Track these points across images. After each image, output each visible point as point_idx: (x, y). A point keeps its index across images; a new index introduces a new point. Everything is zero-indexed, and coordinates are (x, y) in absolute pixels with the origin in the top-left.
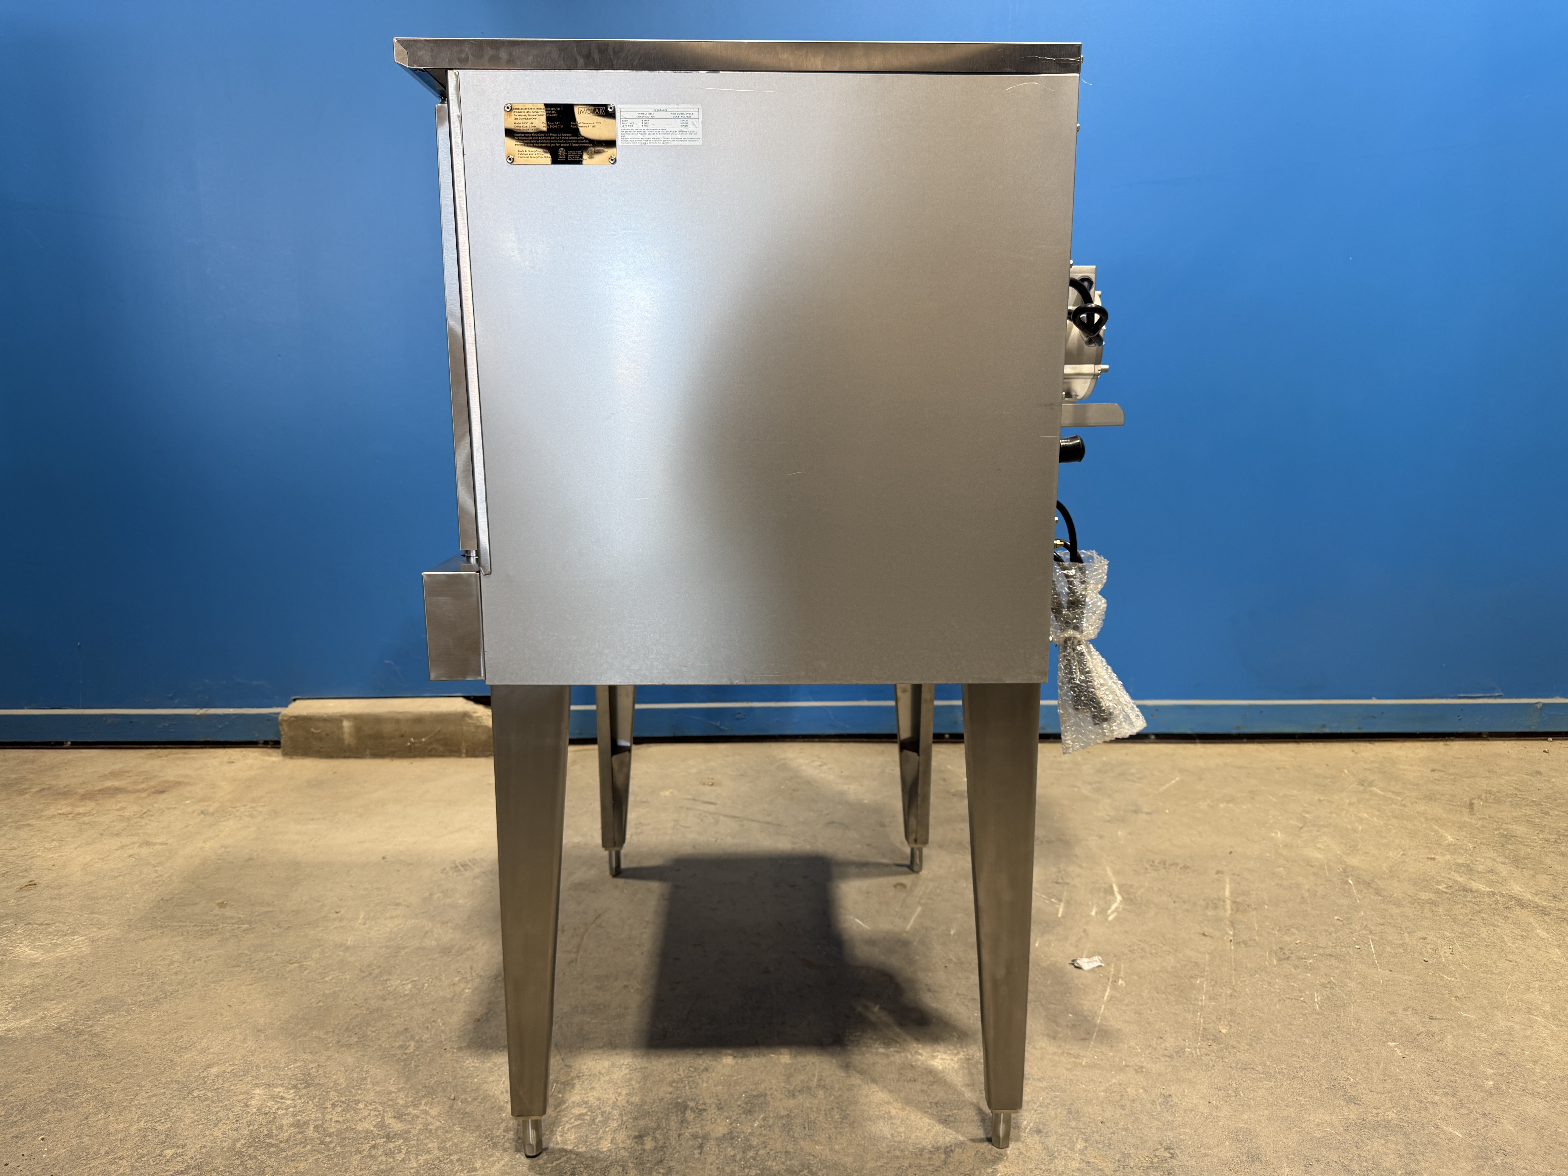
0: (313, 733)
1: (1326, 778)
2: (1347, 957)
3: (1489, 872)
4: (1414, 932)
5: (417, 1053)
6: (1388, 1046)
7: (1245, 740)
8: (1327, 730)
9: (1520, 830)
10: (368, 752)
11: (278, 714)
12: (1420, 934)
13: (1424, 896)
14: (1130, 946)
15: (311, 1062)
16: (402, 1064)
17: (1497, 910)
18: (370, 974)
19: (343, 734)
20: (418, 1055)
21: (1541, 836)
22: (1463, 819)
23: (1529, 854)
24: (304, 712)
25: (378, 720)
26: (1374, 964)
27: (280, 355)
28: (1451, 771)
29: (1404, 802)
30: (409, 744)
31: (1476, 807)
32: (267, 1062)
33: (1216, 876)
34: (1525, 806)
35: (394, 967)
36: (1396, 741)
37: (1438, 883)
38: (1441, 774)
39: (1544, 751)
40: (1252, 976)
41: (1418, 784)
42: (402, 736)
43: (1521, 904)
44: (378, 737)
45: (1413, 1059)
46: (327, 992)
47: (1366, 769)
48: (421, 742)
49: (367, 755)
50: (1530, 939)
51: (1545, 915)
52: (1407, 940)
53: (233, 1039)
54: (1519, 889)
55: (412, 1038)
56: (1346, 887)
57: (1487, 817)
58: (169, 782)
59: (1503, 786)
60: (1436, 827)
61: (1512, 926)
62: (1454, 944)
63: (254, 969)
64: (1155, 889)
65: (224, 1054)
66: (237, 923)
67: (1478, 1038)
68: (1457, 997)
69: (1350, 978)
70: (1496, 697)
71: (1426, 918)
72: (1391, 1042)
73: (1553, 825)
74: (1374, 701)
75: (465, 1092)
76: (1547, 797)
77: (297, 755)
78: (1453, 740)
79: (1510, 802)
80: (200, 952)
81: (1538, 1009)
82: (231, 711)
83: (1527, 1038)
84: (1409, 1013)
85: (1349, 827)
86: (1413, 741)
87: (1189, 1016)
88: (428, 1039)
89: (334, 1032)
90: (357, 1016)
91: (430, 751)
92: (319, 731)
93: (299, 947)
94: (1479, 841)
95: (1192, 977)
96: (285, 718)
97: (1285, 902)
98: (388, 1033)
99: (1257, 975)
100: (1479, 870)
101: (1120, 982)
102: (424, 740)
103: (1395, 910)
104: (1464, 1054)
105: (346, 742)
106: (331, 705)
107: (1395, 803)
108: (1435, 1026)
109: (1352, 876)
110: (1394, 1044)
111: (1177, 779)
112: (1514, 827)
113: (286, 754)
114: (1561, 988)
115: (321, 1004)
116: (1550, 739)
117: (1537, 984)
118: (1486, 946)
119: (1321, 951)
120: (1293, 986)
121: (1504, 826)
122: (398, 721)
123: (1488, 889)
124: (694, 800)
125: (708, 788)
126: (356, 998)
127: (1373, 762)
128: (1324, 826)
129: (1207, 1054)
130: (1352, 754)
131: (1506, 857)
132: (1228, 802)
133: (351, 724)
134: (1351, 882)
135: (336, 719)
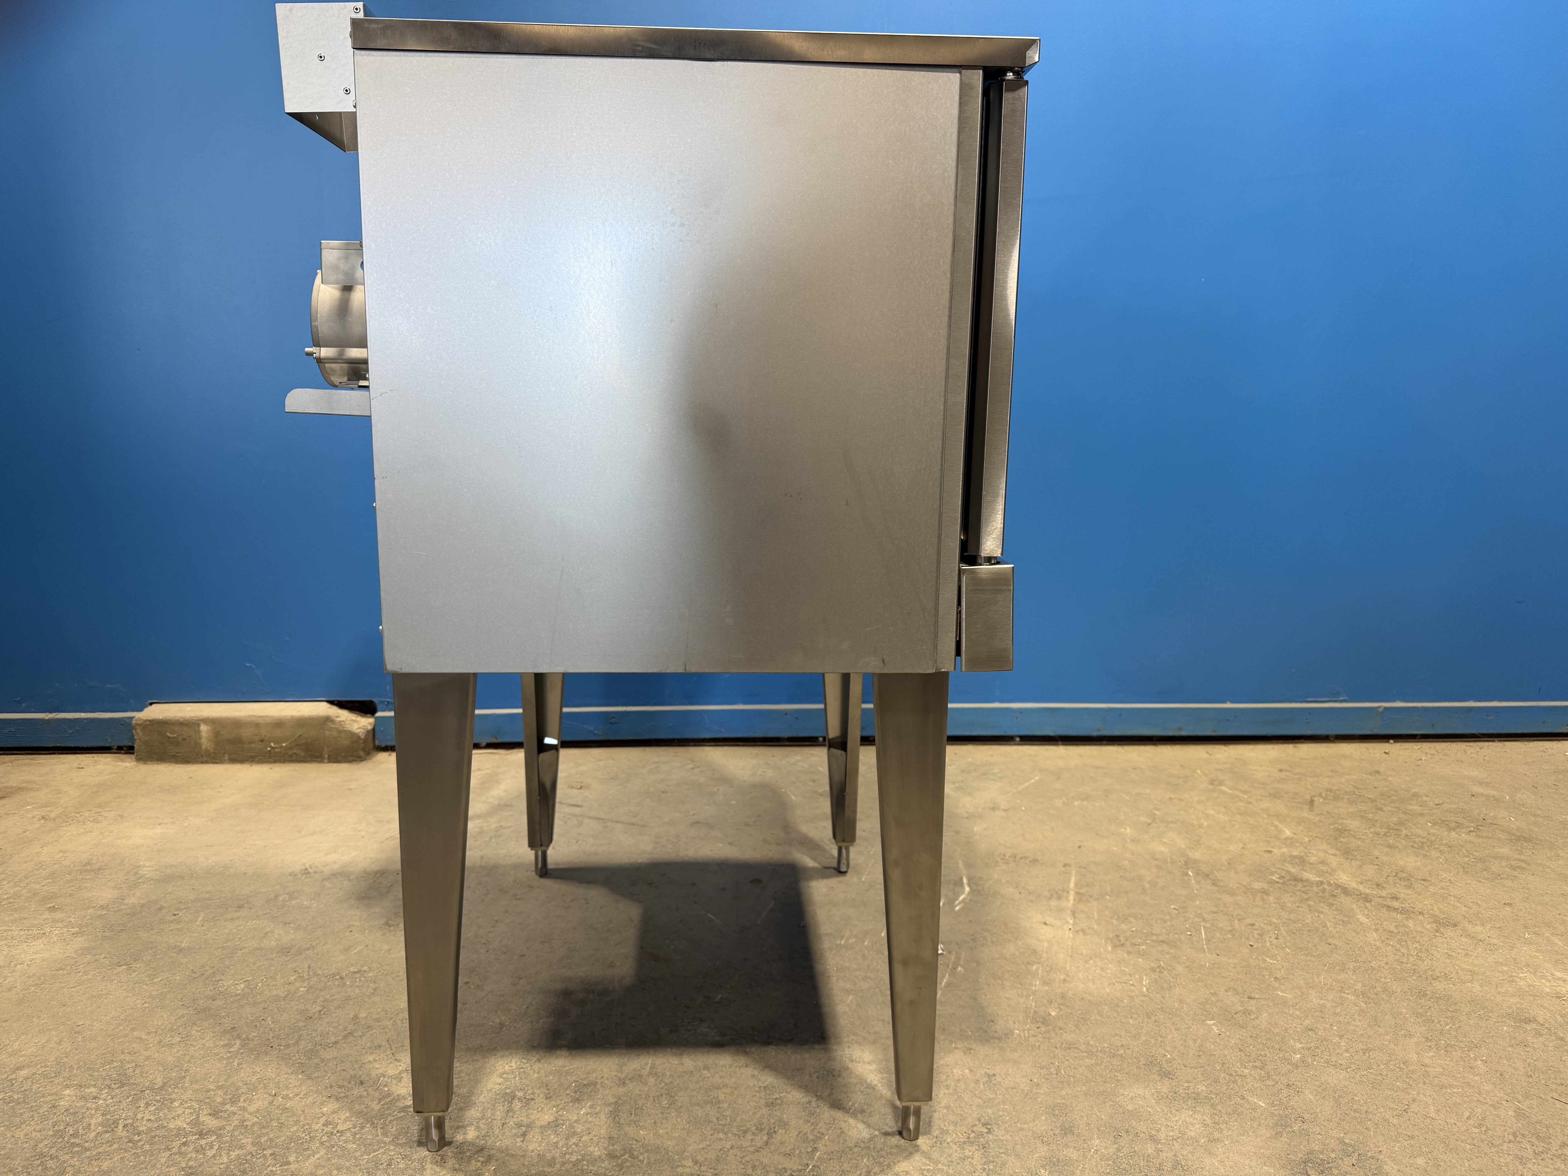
0: (169, 738)
1: (1179, 778)
2: (1178, 943)
3: (1320, 863)
4: (1244, 919)
5: (242, 1051)
6: (1206, 1024)
7: (1104, 742)
8: (1184, 733)
9: (1354, 824)
10: (226, 757)
11: (133, 718)
12: (1249, 921)
13: (1257, 885)
14: (973, 935)
15: (128, 1062)
16: (225, 1062)
17: (1323, 897)
18: (202, 975)
19: (200, 738)
20: (242, 1053)
21: (1372, 830)
22: (1302, 815)
23: (1359, 846)
24: (160, 716)
25: (237, 723)
26: (1203, 949)
27: (139, 349)
28: (1297, 771)
29: (1250, 800)
30: (269, 749)
31: (1316, 803)
32: (81, 1064)
33: (1063, 869)
34: (1362, 802)
35: (228, 968)
36: (1249, 744)
37: (1272, 873)
38: (1288, 774)
39: (1385, 753)
40: (1086, 962)
41: (1264, 783)
42: (262, 741)
43: (1346, 891)
44: (237, 741)
45: (1229, 1036)
46: (154, 993)
47: (1217, 770)
48: (281, 747)
49: (225, 760)
50: (1351, 924)
51: (1367, 901)
52: (1237, 926)
53: (49, 1041)
54: (1346, 878)
55: (239, 1037)
56: (1186, 878)
57: (1325, 813)
58: (12, 787)
59: (1343, 784)
60: (1276, 823)
61: (1335, 912)
62: (1279, 930)
63: (79, 972)
64: (1004, 881)
65: (36, 1057)
66: (66, 927)
67: (1292, 1016)
68: (1276, 978)
69: (1179, 963)
70: (1341, 701)
71: (1256, 906)
72: (1210, 1020)
73: (1384, 820)
74: (1228, 705)
75: (287, 1088)
76: (1382, 794)
77: (151, 761)
78: (1302, 743)
79: (1348, 799)
80: (23, 956)
81: (1350, 988)
82: (83, 715)
83: (1336, 1014)
84: (1229, 994)
85: (1196, 822)
86: (1265, 744)
87: (1022, 1000)
88: (255, 1037)
89: (156, 1032)
90: (183, 1016)
91: (291, 756)
92: (175, 735)
93: (129, 949)
94: (1315, 835)
95: (1029, 964)
96: (139, 722)
97: (1126, 892)
98: (214, 1032)
99: (1091, 961)
100: (1312, 861)
101: (959, 969)
102: (284, 745)
103: (1228, 899)
104: (1276, 1030)
105: (204, 747)
106: (189, 709)
107: (1241, 801)
108: (1252, 1005)
109: (1193, 868)
110: (1212, 1022)
111: (1037, 778)
112: (1349, 822)
113: (139, 759)
114: (1373, 969)
115: (146, 1005)
116: (1392, 741)
117: (1352, 965)
118: (1309, 931)
119: (1155, 938)
120: (1124, 971)
121: (1340, 821)
122: (257, 725)
123: (1318, 879)
124: (560, 803)
125: (575, 792)
126: (184, 999)
127: (1225, 762)
128: (1172, 822)
129: (1034, 1036)
130: (1206, 756)
131: (1338, 850)
132: (1082, 800)
133: (209, 728)
134: (1191, 874)
135: (193, 723)
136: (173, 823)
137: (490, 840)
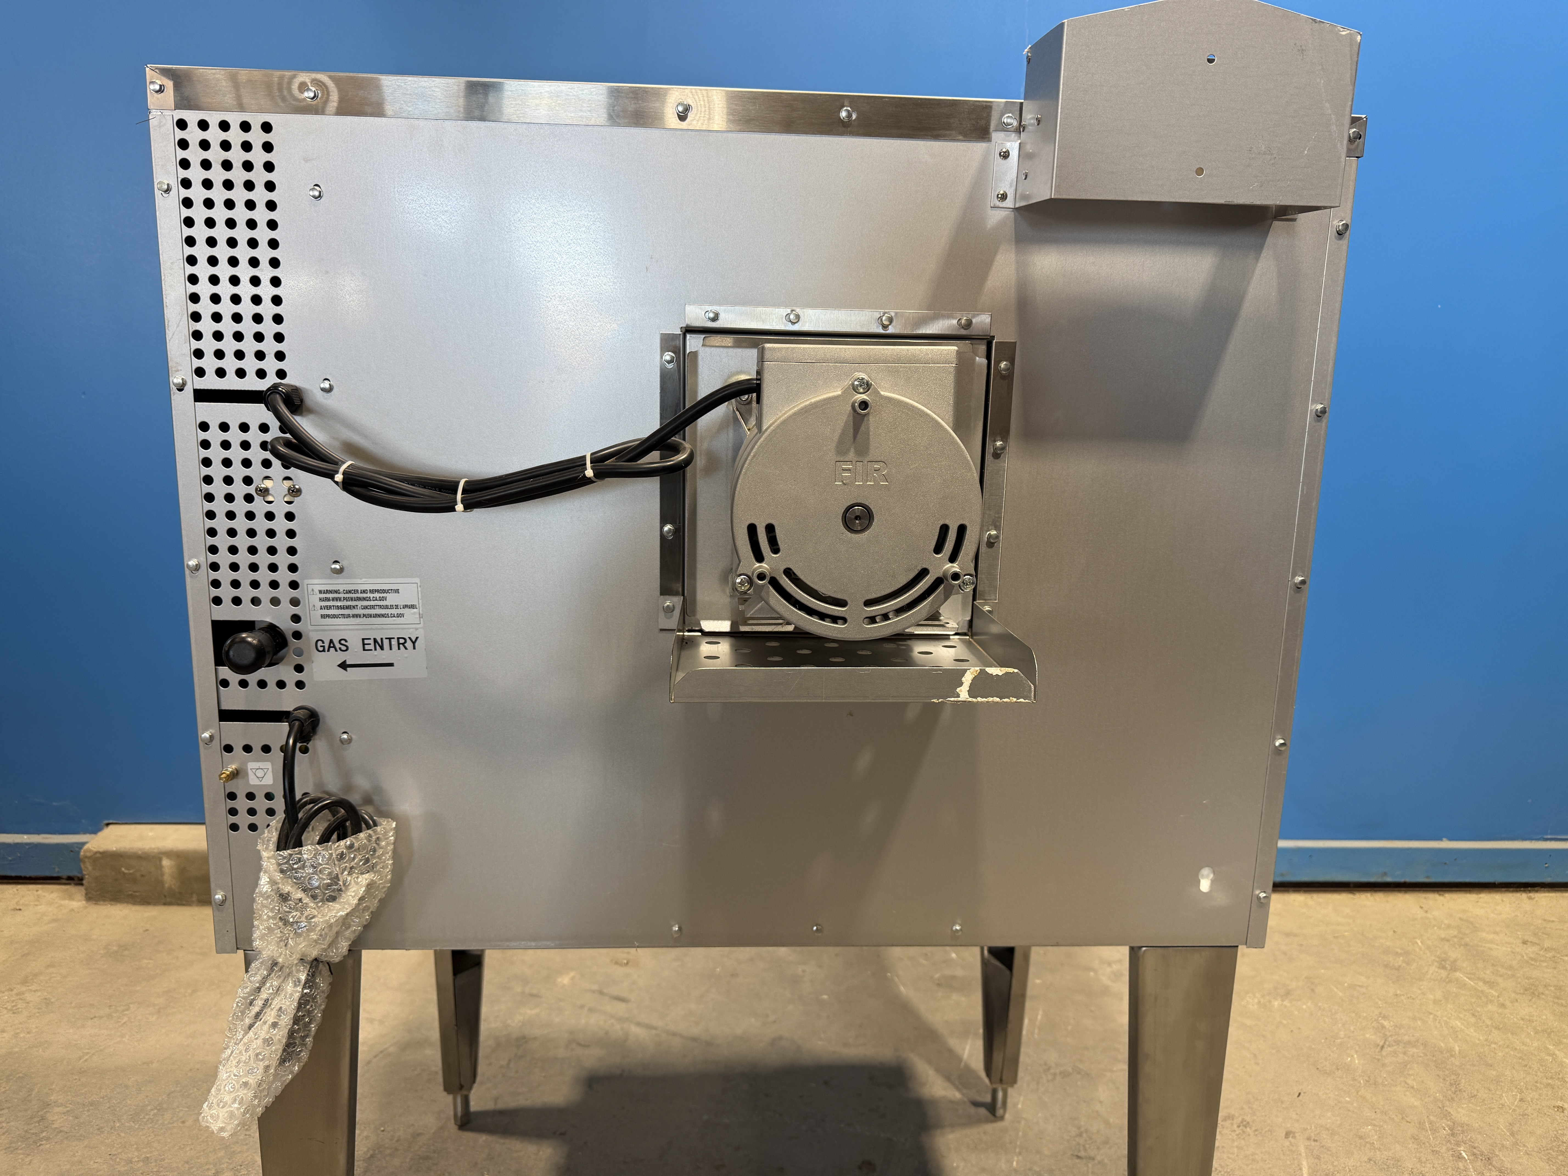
0: (124, 874)
1: (1397, 955)
7: (1288, 889)
8: (1389, 879)
10: (195, 898)
11: (85, 843)
19: (162, 875)
24: (114, 846)
27: (84, 393)
28: (1547, 944)
29: (1501, 1000)
33: (1287, 1144)
36: (1470, 892)
38: (1536, 949)
41: (1511, 968)
47: (1443, 939)
49: (193, 902)
56: (1461, 1165)
60: (1552, 1048)
74: (1445, 844)
77: (104, 901)
78: (1537, 891)
82: (25, 838)
85: (1442, 1045)
86: (1490, 892)
92: (131, 871)
96: (88, 854)
105: (167, 885)
106: (151, 834)
107: (1492, 1001)
109: (1465, 1143)
113: (90, 898)
124: (601, 993)
125: (620, 970)
127: (1449, 927)
128: (1410, 1043)
130: (1420, 913)
132: (1283, 1000)
133: (173, 863)
134: (1464, 1154)
135: (154, 857)
136: (109, 1016)
137: (508, 1064)
